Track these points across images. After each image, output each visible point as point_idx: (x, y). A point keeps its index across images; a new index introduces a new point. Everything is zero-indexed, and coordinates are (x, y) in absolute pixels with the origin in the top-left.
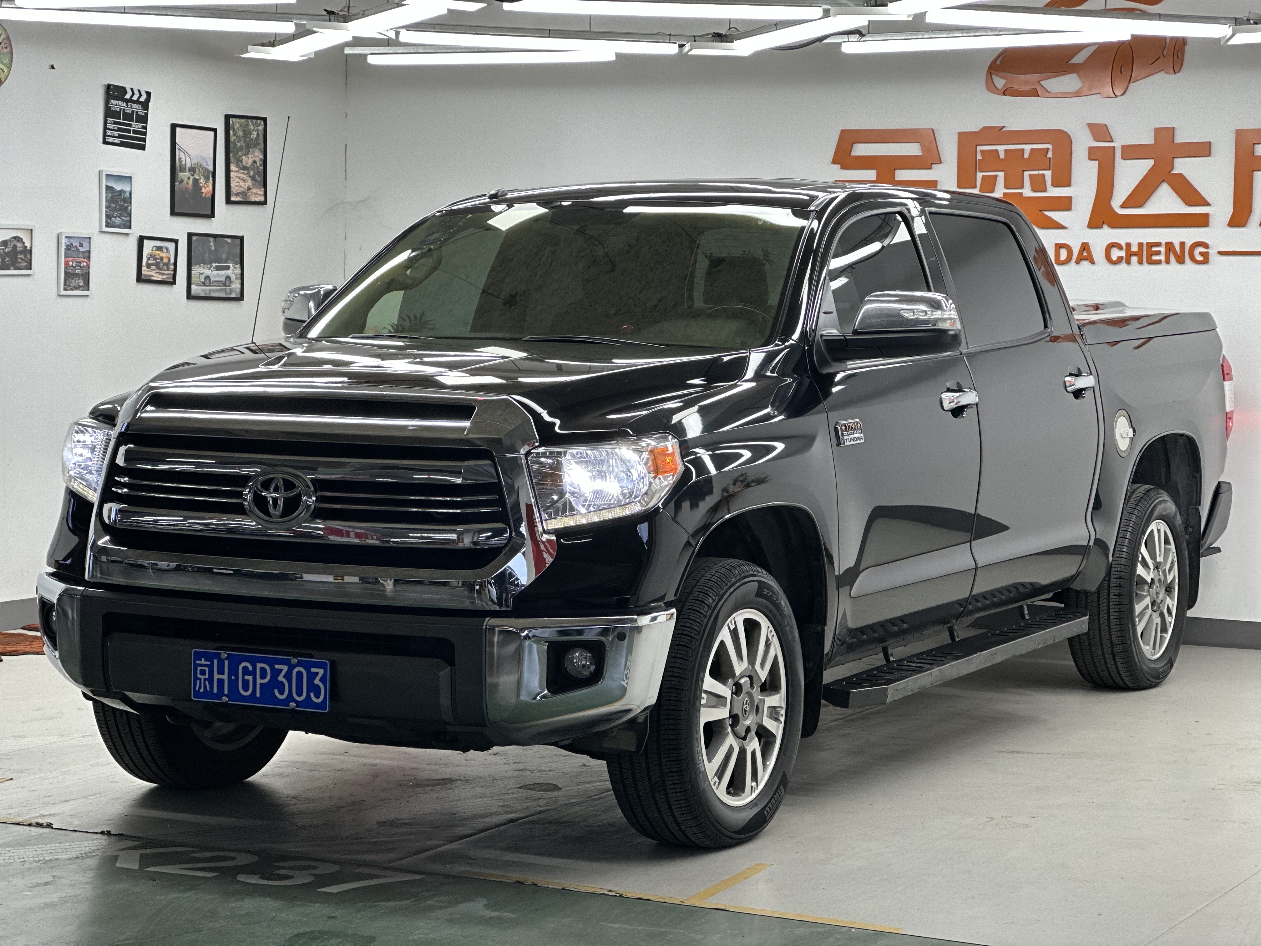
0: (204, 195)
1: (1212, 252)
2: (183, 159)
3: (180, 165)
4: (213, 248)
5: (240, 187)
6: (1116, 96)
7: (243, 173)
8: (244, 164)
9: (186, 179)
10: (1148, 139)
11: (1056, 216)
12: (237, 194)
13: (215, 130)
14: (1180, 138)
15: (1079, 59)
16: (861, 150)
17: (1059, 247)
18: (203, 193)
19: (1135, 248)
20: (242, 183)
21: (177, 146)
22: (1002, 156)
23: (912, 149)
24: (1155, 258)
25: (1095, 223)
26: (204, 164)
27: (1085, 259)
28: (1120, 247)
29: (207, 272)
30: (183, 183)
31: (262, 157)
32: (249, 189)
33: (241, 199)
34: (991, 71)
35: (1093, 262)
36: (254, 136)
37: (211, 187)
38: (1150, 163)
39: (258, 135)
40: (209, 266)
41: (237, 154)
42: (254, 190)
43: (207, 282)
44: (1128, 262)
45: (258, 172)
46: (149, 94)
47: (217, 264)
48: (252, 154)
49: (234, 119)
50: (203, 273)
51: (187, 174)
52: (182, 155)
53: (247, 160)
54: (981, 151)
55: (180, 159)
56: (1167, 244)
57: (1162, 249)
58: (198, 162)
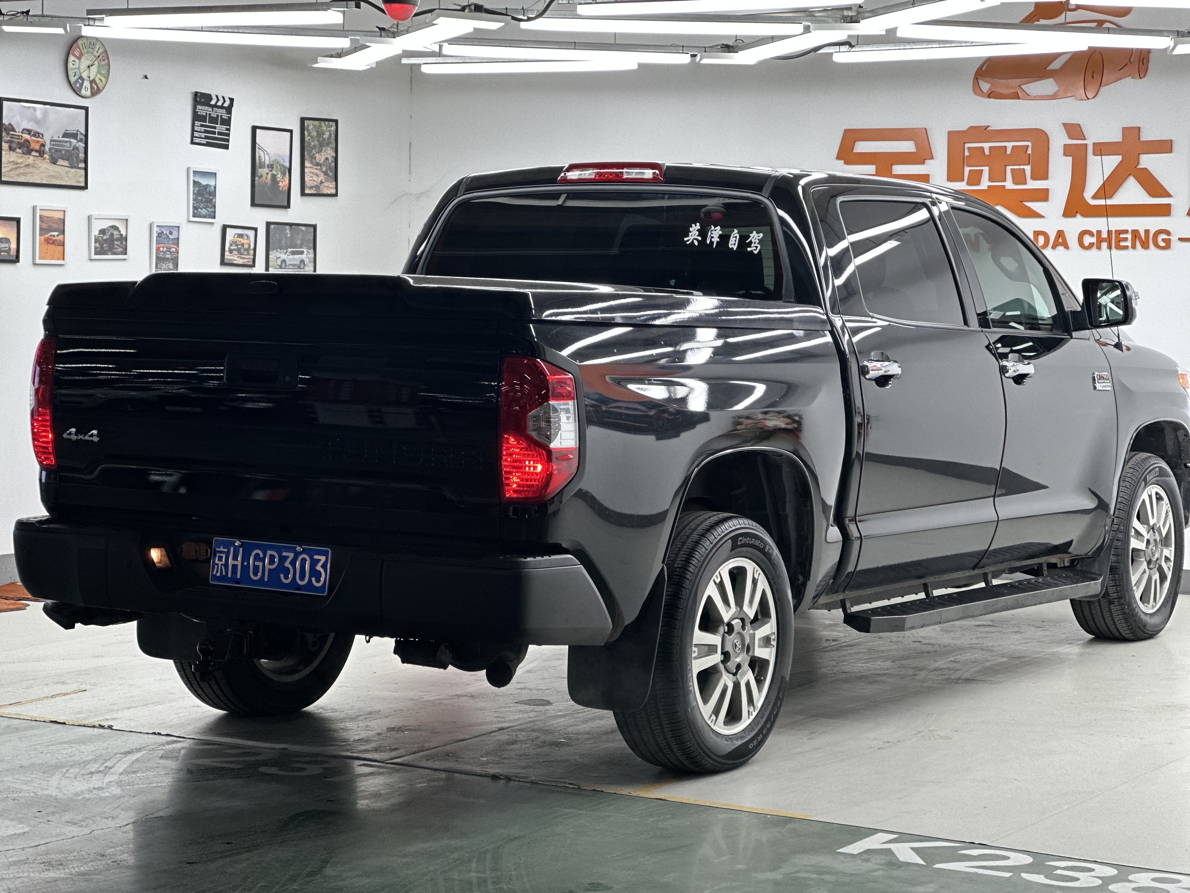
0: (281, 189)
1: (1174, 238)
2: (263, 157)
3: (260, 163)
4: (289, 235)
5: (314, 181)
6: (1088, 99)
7: (317, 169)
8: (317, 161)
9: (265, 175)
10: (1116, 137)
11: (1034, 206)
12: (311, 188)
13: (291, 131)
14: (1144, 138)
15: (1055, 65)
16: (862, 147)
17: (1037, 233)
18: (280, 187)
19: (1105, 235)
20: (315, 178)
21: (257, 146)
22: (987, 152)
23: (907, 146)
24: (1123, 244)
25: (1069, 212)
26: (281, 162)
27: (1061, 244)
28: (1091, 234)
29: (283, 256)
30: (263, 178)
31: (334, 155)
32: (322, 182)
33: (315, 192)
34: (978, 77)
35: (1067, 247)
36: (326, 136)
37: (287, 181)
38: (1118, 159)
39: (330, 135)
40: (285, 251)
41: (311, 152)
42: (326, 184)
43: (283, 265)
44: (1099, 248)
45: (330, 169)
46: (232, 100)
47: (292, 250)
48: (325, 152)
49: (308, 122)
50: (279, 257)
51: (266, 170)
52: (262, 153)
53: (320, 158)
54: (969, 148)
55: (260, 157)
56: (1133, 231)
57: (1129, 236)
58: (276, 160)
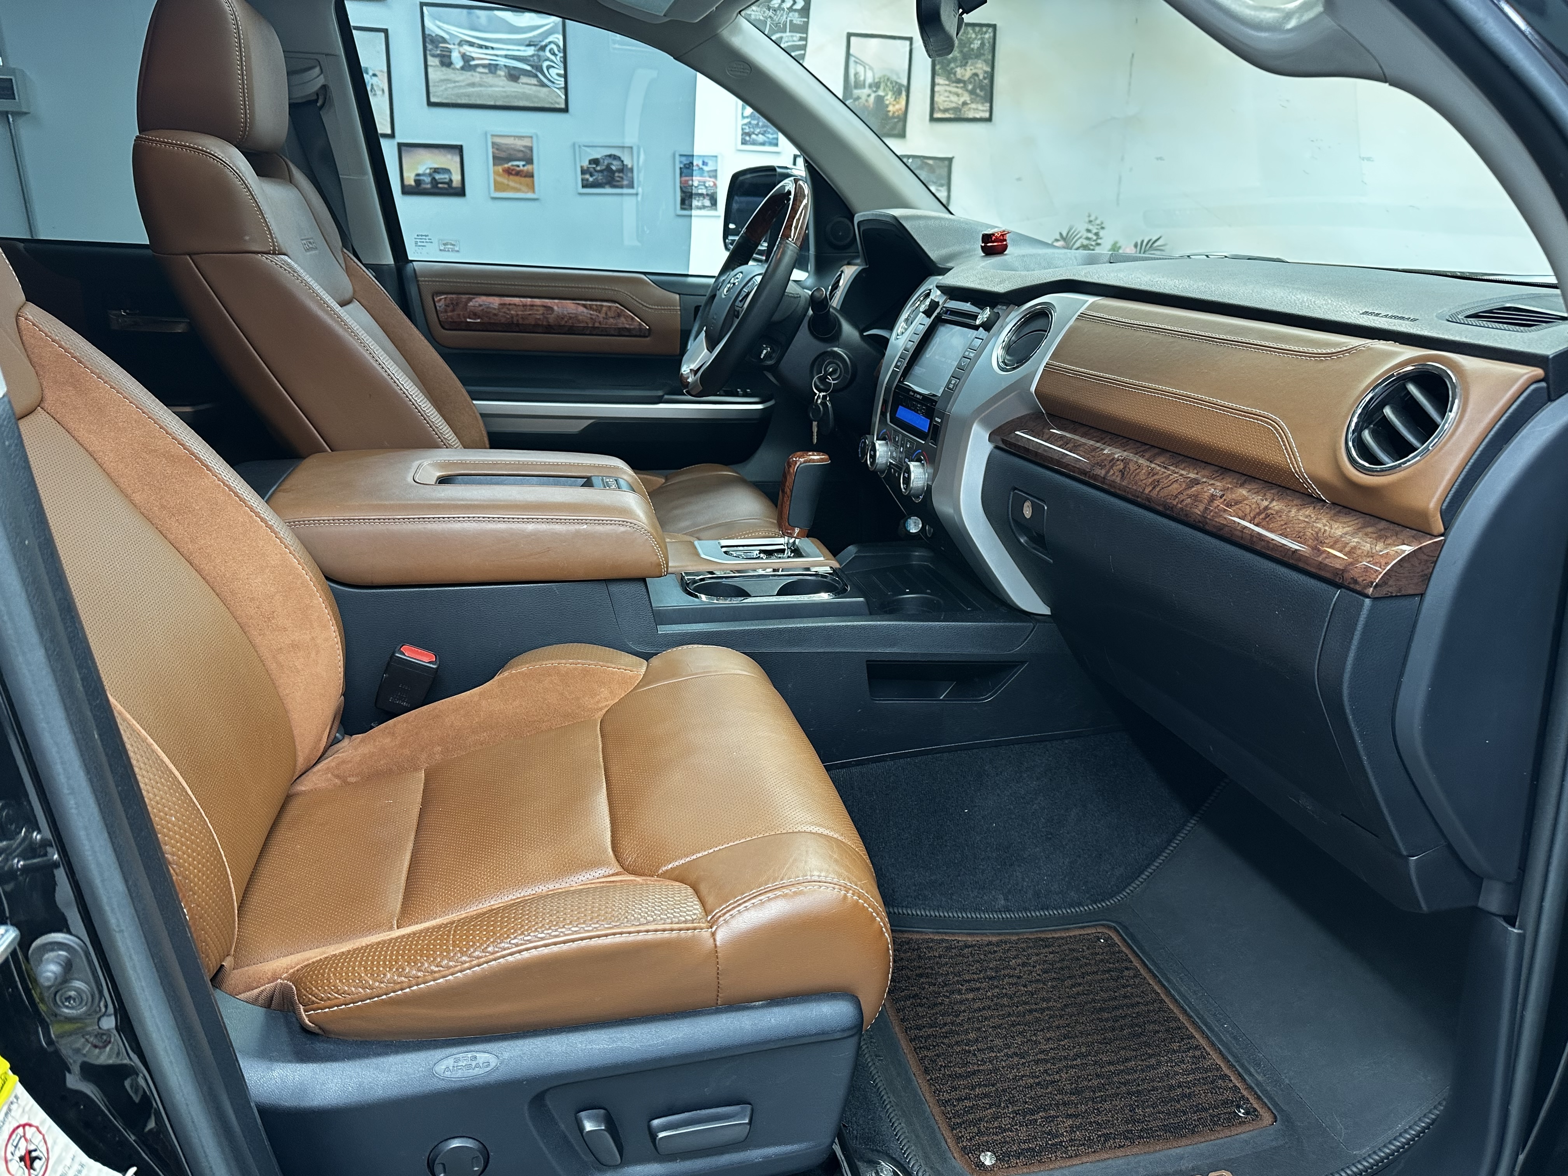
0: (891, 114)
2: (862, 73)
3: (855, 82)
5: (951, 102)
7: (957, 87)
8: (959, 76)
9: (864, 97)
12: (948, 111)
13: (911, 39)
18: (889, 111)
20: (954, 98)
21: (850, 60)
26: (894, 78)
30: (860, 101)
31: (989, 69)
32: (964, 104)
33: (952, 116)
36: (976, 44)
37: (903, 103)
39: (983, 44)
41: (946, 66)
42: (973, 106)
45: (980, 86)
48: (972, 65)
51: (867, 91)
52: (860, 69)
53: (964, 73)
55: (856, 74)
58: (884, 76)
